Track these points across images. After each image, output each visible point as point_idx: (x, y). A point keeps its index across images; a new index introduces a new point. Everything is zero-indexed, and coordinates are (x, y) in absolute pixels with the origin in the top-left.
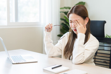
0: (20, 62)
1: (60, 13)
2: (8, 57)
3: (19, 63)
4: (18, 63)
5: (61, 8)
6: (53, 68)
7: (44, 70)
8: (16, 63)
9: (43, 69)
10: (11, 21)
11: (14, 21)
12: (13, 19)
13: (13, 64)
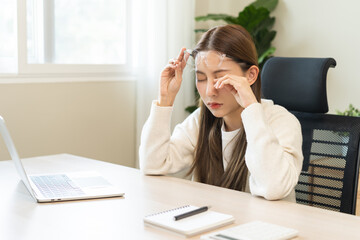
0: (62, 198)
2: (22, 181)
3: (59, 201)
4: (56, 198)
5: (197, 18)
6: (177, 218)
7: (149, 225)
8: (49, 199)
9: (145, 222)
10: (30, 61)
13: (39, 202)
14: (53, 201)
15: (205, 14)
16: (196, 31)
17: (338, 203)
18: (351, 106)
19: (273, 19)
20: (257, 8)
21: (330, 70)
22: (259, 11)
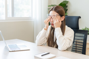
1: (48, 10)
4: (14, 50)
5: (49, 6)
7: (35, 57)
8: (12, 51)
10: (8, 17)
11: (11, 16)
12: (10, 15)
13: (9, 51)
14: (13, 51)
15: (51, 5)
16: (48, 9)
17: (81, 51)
18: (86, 27)
19: (67, 6)
20: (63, 3)
21: (80, 19)
22: (63, 4)
